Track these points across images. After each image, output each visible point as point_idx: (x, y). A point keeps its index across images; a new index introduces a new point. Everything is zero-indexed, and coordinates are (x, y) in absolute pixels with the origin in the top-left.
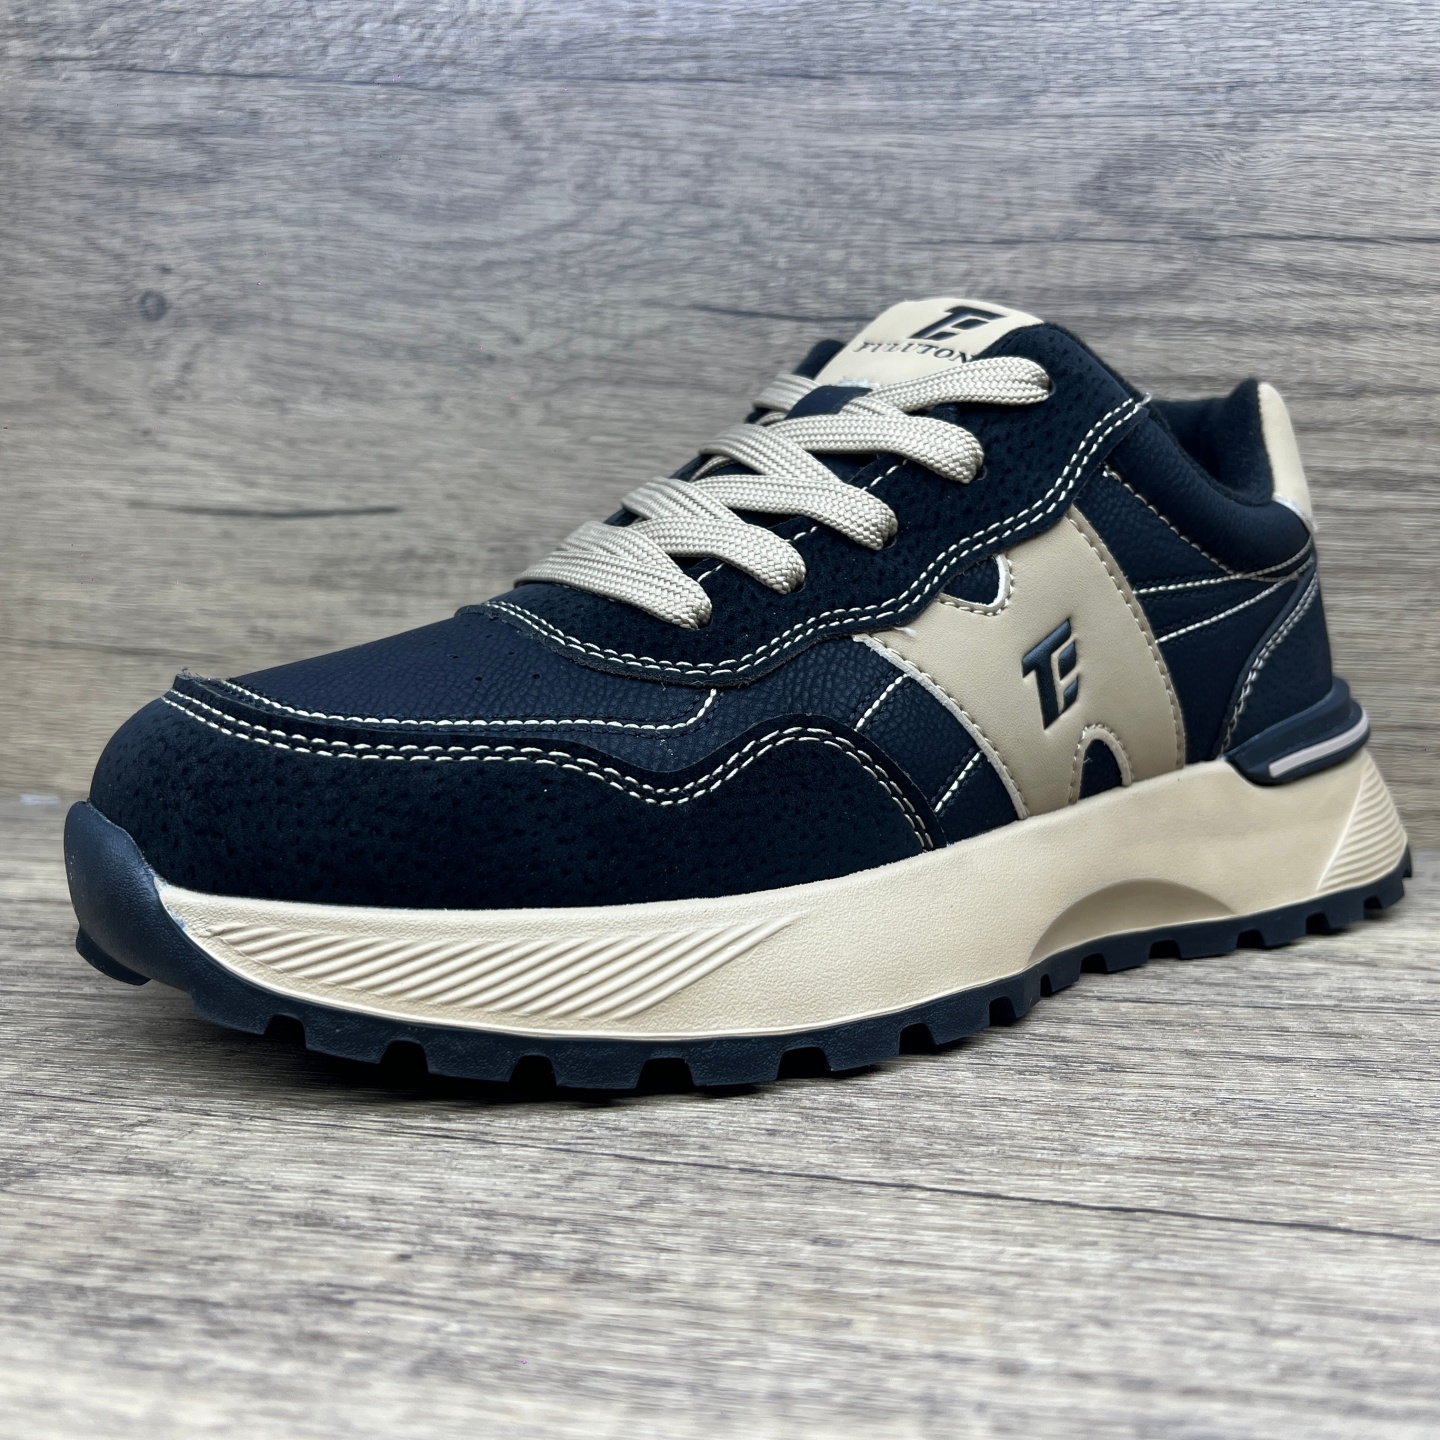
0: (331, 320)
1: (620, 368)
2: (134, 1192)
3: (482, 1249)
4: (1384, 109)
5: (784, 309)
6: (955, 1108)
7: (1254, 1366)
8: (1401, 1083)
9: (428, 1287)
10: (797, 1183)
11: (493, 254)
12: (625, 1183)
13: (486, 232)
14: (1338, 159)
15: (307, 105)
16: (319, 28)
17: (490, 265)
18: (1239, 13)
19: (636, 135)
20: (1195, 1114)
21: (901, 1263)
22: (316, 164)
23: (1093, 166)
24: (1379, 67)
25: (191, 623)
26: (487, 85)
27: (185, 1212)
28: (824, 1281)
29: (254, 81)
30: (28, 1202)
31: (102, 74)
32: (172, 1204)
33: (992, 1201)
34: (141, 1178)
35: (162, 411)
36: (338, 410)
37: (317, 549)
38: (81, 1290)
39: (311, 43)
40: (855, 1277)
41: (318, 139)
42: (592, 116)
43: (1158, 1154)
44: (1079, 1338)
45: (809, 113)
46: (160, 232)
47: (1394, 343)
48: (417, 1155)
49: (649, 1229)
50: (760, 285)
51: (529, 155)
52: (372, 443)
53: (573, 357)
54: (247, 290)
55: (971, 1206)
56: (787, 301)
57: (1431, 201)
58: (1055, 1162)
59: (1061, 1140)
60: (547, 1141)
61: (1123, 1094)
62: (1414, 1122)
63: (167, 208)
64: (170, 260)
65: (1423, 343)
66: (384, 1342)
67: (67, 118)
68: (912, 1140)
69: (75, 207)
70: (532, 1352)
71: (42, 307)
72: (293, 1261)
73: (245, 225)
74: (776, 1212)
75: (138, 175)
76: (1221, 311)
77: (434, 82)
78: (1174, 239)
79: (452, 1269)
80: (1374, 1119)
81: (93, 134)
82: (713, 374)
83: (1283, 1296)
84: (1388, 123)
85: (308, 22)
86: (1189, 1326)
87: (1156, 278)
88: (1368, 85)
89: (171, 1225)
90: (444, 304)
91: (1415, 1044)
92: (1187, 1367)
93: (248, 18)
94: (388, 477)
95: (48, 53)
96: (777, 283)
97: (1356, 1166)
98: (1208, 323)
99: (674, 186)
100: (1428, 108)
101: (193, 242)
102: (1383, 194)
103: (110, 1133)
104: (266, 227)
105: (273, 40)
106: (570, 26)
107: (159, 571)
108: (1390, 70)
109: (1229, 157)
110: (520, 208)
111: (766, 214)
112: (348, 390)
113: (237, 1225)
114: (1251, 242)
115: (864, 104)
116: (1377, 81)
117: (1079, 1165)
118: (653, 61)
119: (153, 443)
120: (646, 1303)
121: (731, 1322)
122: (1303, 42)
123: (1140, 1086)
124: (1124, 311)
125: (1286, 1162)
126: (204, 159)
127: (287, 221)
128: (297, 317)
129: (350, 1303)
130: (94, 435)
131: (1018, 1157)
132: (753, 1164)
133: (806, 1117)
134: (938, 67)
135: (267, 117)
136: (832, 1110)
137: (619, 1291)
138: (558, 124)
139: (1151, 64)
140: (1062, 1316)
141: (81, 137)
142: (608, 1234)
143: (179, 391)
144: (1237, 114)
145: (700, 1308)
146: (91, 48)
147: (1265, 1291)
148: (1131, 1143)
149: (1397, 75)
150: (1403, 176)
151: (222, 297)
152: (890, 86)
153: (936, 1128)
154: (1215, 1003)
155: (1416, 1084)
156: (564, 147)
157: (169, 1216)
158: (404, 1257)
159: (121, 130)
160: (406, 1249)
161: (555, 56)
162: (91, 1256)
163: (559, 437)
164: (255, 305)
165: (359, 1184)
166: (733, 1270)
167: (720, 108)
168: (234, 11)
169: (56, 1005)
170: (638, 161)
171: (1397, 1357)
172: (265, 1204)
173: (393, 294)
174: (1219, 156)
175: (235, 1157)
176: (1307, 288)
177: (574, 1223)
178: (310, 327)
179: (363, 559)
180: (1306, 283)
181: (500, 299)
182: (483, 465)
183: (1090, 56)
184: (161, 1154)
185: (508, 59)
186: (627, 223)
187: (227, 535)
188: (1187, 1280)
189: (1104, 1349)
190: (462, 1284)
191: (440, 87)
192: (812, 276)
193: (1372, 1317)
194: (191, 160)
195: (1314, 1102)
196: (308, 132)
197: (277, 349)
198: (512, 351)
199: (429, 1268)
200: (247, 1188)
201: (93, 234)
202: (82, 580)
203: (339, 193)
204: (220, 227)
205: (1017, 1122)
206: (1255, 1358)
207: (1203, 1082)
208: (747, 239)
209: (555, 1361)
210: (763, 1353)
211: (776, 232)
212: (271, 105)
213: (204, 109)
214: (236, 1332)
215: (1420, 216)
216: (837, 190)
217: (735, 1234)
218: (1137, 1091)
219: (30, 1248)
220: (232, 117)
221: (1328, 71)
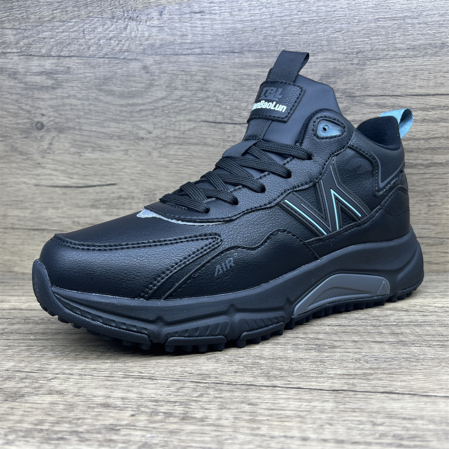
0: (94, 128)
1: (181, 140)
2: (53, 400)
3: (155, 412)
4: (402, 58)
5: (230, 122)
6: (288, 362)
7: (372, 435)
8: (414, 348)
9: (141, 424)
10: (243, 387)
11: (142, 107)
12: (194, 390)
13: (140, 101)
14: (389, 72)
15: (84, 65)
16: (87, 42)
17: (141, 111)
18: (359, 31)
19: (183, 71)
20: (356, 360)
21: (273, 409)
22: (87, 82)
23: (319, 76)
24: (400, 45)
25: (54, 220)
26: (138, 57)
27: (69, 405)
28: (252, 416)
29: (68, 58)
30: (23, 404)
31: (22, 57)
32: (65, 403)
33: (299, 390)
34: (55, 396)
35: (43, 157)
36: (97, 155)
37: (92, 197)
38: (41, 430)
39: (85, 46)
40: (261, 414)
41: (88, 75)
42: (170, 65)
43: (345, 373)
44: (324, 429)
45: (234, 63)
46: (41, 104)
48: (134, 384)
49: (202, 403)
50: (222, 114)
51: (151, 78)
52: (108, 165)
53: (167, 137)
54: (68, 120)
55: (293, 391)
56: (230, 119)
57: (417, 84)
58: (316, 377)
59: (318, 370)
60: (171, 378)
61: (336, 355)
62: (418, 359)
63: (43, 97)
64: (44, 112)
65: (417, 125)
66: (130, 441)
67: (11, 70)
68: (276, 372)
69: (15, 97)
70: (172, 441)
71: (6, 127)
72: (101, 418)
73: (67, 101)
74: (238, 396)
75: (34, 87)
76: (358, 117)
77: (122, 57)
78: (343, 97)
79: (147, 418)
80: (406, 359)
81: (19, 75)
82: (209, 141)
83: (380, 414)
84: (403, 62)
85: (84, 40)
86: (354, 424)
88: (397, 51)
89: (65, 409)
90: (128, 122)
91: (419, 336)
92: (353, 436)
93: (65, 39)
94: (113, 175)
95: (5, 51)
96: (227, 113)
97: (401, 374)
98: (354, 121)
99: (195, 86)
100: (415, 57)
101: (50, 106)
102: (403, 82)
103: (44, 382)
104: (74, 101)
105: (73, 46)
106: (162, 40)
107: (44, 205)
108: (404, 46)
109: (358, 73)
110: (150, 93)
111: (223, 94)
112: (100, 149)
113: (84, 408)
114: (365, 97)
115: (251, 60)
116: (400, 50)
117: (323, 377)
118: (187, 49)
119: (41, 166)
120: (202, 425)
121: (227, 430)
122: (378, 39)
123: (340, 352)
125: (382, 373)
126: (53, 82)
127: (79, 99)
128: (83, 128)
129: (119, 430)
130: (23, 165)
131: (306, 376)
132: (231, 382)
133: (245, 367)
134: (272, 49)
135: (72, 68)
136: (253, 364)
137: (195, 422)
138: (160, 68)
139: (334, 47)
140: (319, 423)
141: (17, 76)
142: (191, 405)
143: (48, 151)
144: (360, 60)
145: (218, 426)
146: (18, 49)
147: (375, 412)
148: (338, 370)
149: (406, 47)
150: (408, 77)
151: (60, 122)
152: (258, 54)
153: (282, 368)
154: (362, 325)
155: (419, 348)
156: (162, 75)
157: (64, 407)
158: (133, 415)
159: (28, 74)
160: (133, 413)
161: (158, 48)
162: (43, 420)
163: (164, 161)
164: (71, 124)
165: (118, 394)
166: (227, 414)
167: (208, 62)
168: (61, 38)
169: (23, 343)
170: (184, 79)
171: (411, 430)
172: (92, 402)
173: (112, 120)
174: (355, 73)
175: (81, 388)
176: (383, 110)
177: (181, 402)
178: (88, 131)
179: (106, 199)
180: (382, 109)
181: (144, 120)
182: (141, 170)
183: (316, 45)
184: (60, 388)
185: (144, 49)
186: (181, 97)
187: (65, 194)
188: (354, 410)
189: (331, 432)
190: (150, 422)
191: (124, 59)
192: (237, 111)
193: (405, 419)
194: (50, 82)
195: (390, 355)
196: (85, 73)
197: (78, 137)
198: (148, 136)
199: (140, 418)
200: (86, 397)
201: (20, 105)
202: (20, 209)
203: (94, 90)
204: (59, 102)
205: (306, 365)
206: (373, 432)
207: (358, 350)
208: (218, 101)
209: (178, 444)
210: (236, 438)
211: (226, 99)
212: (73, 65)
213: (53, 67)
214: (87, 440)
215: (414, 89)
216: (243, 86)
217: (226, 403)
218: (340, 354)
219: (26, 418)
220: (62, 69)
221: (386, 47)
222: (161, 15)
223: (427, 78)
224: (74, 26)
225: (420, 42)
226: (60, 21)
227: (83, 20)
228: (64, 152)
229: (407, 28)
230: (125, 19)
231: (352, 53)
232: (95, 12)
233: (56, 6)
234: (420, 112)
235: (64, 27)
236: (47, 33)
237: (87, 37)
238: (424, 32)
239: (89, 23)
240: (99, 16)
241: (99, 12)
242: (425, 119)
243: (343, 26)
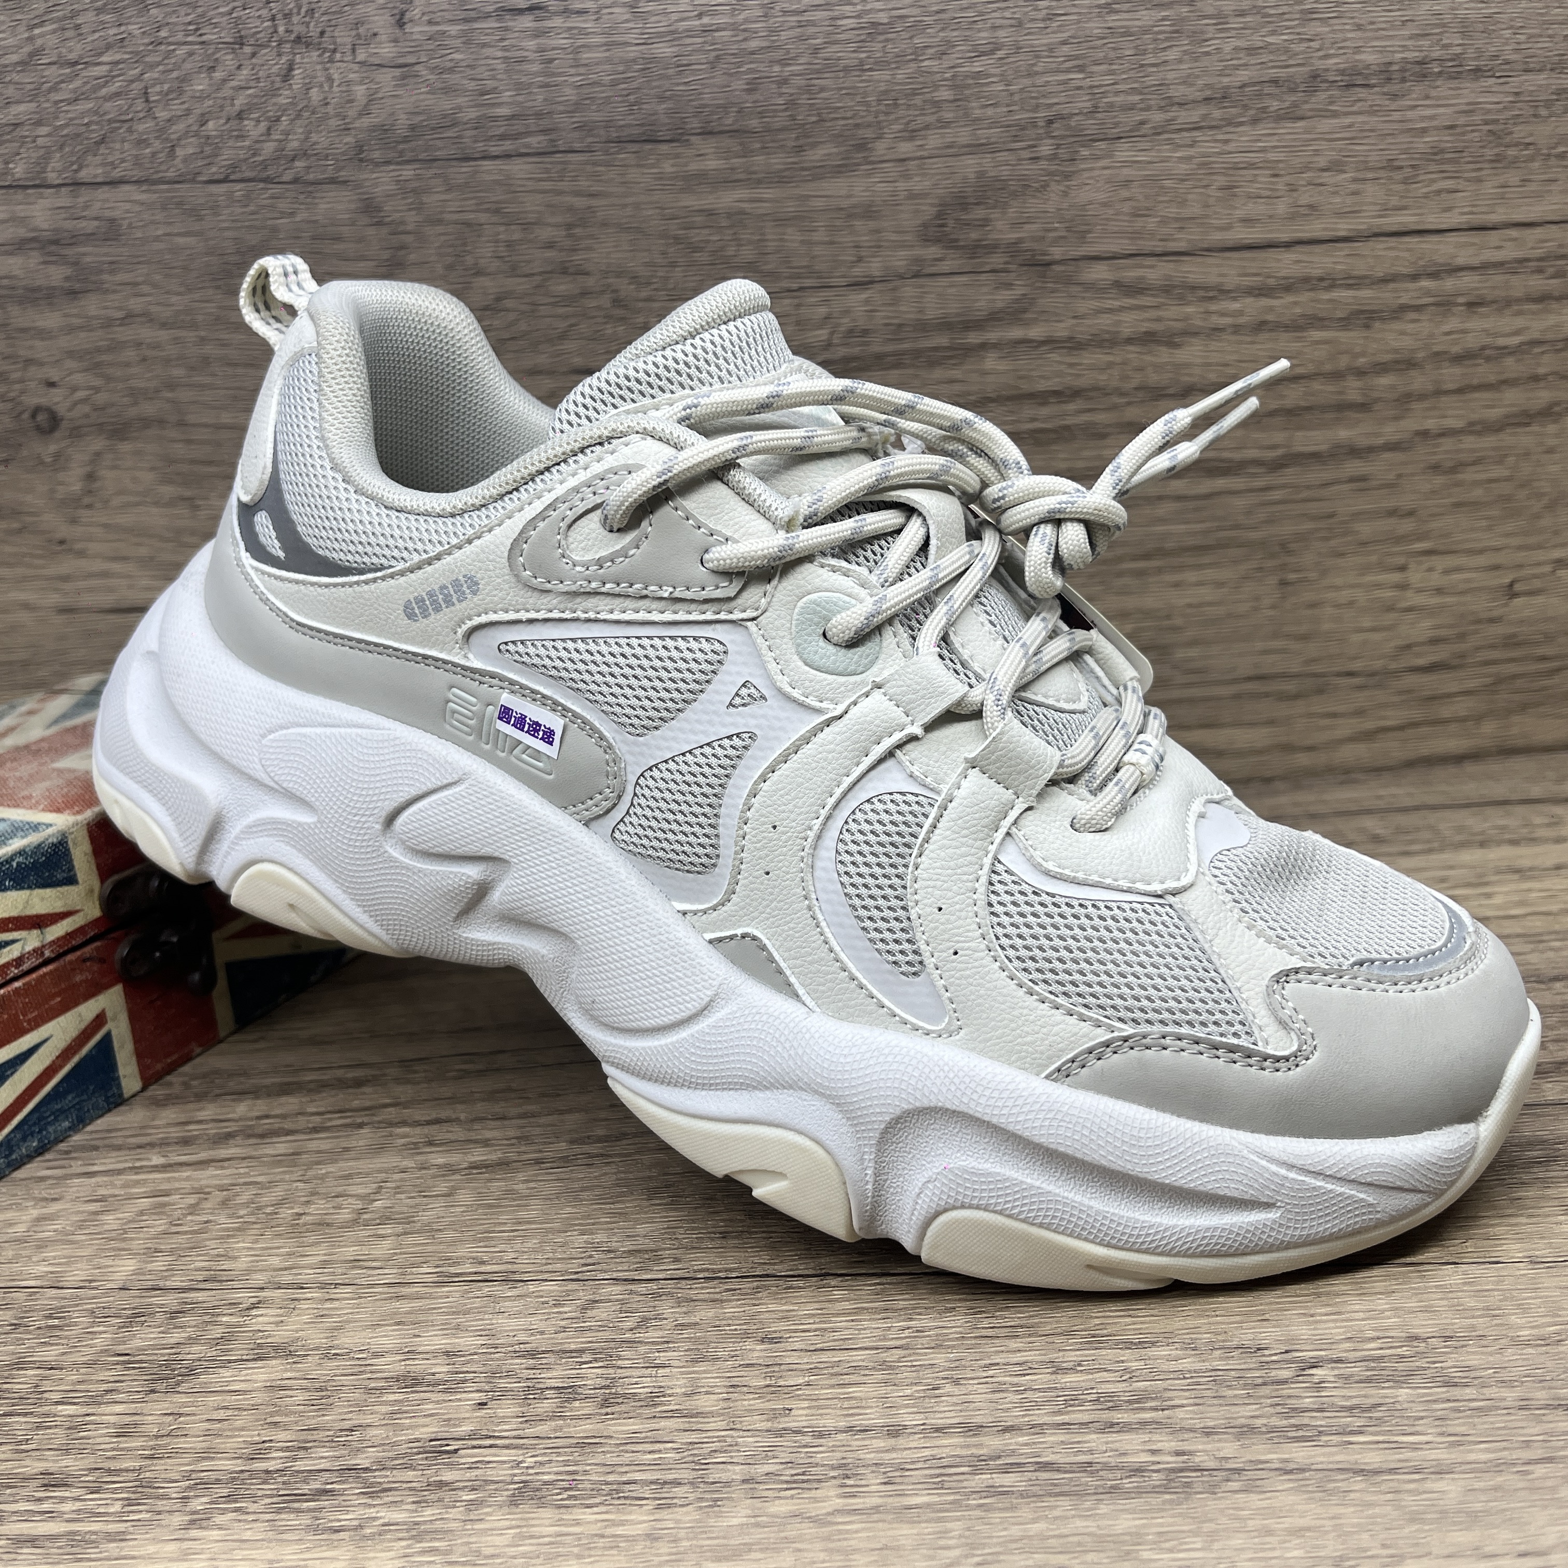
2: (272, 1376)
3: (534, 1388)
4: (1189, 130)
9: (505, 1429)
10: (747, 1285)
12: (625, 1308)
14: (1151, 180)
15: (164, 208)
16: (162, 130)
18: (1051, 49)
19: (496, 211)
21: (822, 1350)
22: (185, 268)
23: (932, 205)
24: (1182, 90)
26: (343, 173)
27: (317, 1390)
28: (770, 1377)
29: (106, 188)
30: (199, 1399)
34: (274, 1362)
35: (73, 521)
38: (267, 1475)
40: (792, 1369)
41: (180, 241)
42: (451, 195)
45: (661, 177)
46: (40, 349)
47: (1214, 345)
49: (647, 1348)
51: (394, 240)
54: (136, 395)
57: (1237, 212)
60: (560, 1272)
63: (40, 324)
64: (54, 374)
72: (406, 1422)
73: (124, 334)
74: (734, 1317)
76: (1061, 330)
77: (288, 177)
78: (1012, 267)
79: (517, 1410)
84: (1194, 143)
85: (150, 124)
87: (1000, 305)
88: (1174, 108)
89: (310, 1404)
93: (87, 125)
98: (1050, 342)
99: (541, 258)
100: (1228, 124)
101: (71, 354)
102: (1194, 210)
103: (234, 1319)
104: (147, 333)
105: (118, 146)
106: (415, 109)
108: (1192, 93)
109: (1053, 186)
111: (634, 278)
113: (358, 1395)
114: (1081, 263)
115: (712, 164)
116: (1182, 104)
118: (502, 138)
120: (653, 1417)
122: (1112, 72)
124: (973, 338)
126: (68, 271)
127: (164, 325)
128: (191, 418)
130: (10, 549)
132: (716, 1272)
134: (777, 122)
135: (125, 223)
137: (634, 1410)
138: (419, 208)
139: (974, 105)
143: (87, 500)
144: (1058, 146)
145: (690, 1415)
149: (1199, 95)
150: (1210, 191)
151: (113, 405)
152: (733, 143)
156: (428, 229)
157: (307, 1396)
160: (481, 1397)
161: (405, 139)
164: (149, 409)
165: (434, 1340)
166: (709, 1377)
167: (575, 179)
168: (71, 119)
170: (502, 237)
172: (371, 1372)
174: (1045, 186)
175: (335, 1329)
178: (206, 426)
180: (1134, 297)
183: (918, 100)
185: (359, 146)
186: (498, 299)
190: (527, 1422)
191: (295, 181)
194: (56, 275)
196: (171, 234)
197: (177, 450)
199: (500, 1412)
200: (353, 1358)
203: (211, 292)
204: (98, 337)
208: (617, 302)
212: (127, 212)
213: (60, 221)
215: (1228, 228)
216: (696, 248)
220: (90, 226)
221: (1137, 98)
222: (400, 24)
223: (1268, 193)
224: (109, 79)
225: (1244, 75)
226: (60, 63)
227: (136, 53)
228: (137, 499)
229: (1202, 32)
230: (280, 43)
231: (1034, 125)
232: (175, 24)
233: (41, 11)
234: (1249, 300)
235: (77, 83)
236: (22, 108)
237: (162, 114)
238: (1256, 40)
239: (159, 64)
240: (190, 39)
241: (190, 23)
242: (1264, 323)
243: (1001, 33)
